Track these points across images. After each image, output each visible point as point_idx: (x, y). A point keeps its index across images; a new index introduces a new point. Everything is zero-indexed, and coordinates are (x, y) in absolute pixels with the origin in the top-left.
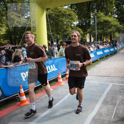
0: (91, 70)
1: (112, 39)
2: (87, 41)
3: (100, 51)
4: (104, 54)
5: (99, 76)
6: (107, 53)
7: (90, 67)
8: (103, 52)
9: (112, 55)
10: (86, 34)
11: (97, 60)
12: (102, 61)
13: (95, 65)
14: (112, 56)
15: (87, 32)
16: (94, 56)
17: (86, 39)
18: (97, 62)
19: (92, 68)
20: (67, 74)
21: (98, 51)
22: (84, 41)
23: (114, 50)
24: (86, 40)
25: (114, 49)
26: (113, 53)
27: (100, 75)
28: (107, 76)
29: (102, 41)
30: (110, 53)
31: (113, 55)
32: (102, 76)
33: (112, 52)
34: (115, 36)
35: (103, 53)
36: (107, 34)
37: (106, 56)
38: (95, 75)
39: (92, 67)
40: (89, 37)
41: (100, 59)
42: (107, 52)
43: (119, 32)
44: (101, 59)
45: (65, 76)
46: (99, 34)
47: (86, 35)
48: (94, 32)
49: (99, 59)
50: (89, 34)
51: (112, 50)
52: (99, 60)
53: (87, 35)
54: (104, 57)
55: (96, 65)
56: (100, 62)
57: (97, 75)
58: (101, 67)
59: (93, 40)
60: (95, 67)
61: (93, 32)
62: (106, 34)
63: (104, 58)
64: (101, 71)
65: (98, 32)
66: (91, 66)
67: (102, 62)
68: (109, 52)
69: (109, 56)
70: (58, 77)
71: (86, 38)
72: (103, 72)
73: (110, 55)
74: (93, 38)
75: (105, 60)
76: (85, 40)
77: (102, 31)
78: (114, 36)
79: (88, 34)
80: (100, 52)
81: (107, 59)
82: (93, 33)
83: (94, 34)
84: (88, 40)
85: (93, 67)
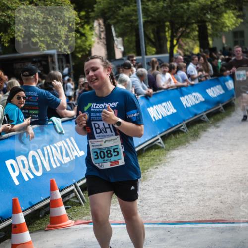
1: (211, 42)
3: (160, 102)
4: (183, 116)
5: (173, 220)
6: (196, 111)
8: (177, 104)
9: (219, 116)
10: (88, 23)
12: (174, 147)
13: (143, 169)
14: (218, 120)
15: (92, 14)
17: (90, 45)
20: (15, 226)
21: (152, 99)
22: (80, 56)
23: (222, 92)
24: (90, 52)
25: (225, 88)
26: (221, 106)
27: (178, 218)
28: (208, 218)
29: (167, 55)
30: (206, 106)
31: (223, 118)
32: (187, 220)
33: (218, 103)
34: (223, 25)
35: (175, 111)
36: (189, 18)
37: (190, 125)
38: (154, 220)
40: (103, 35)
41: (164, 138)
42: (196, 106)
43: (241, 9)
44: (172, 141)
46: (150, 18)
47: (87, 27)
48: (126, 9)
49: (159, 137)
50: (101, 21)
51: (215, 92)
52: (162, 145)
53: (92, 29)
54: (183, 127)
55: (151, 170)
56: (165, 155)
57: (161, 220)
58: (175, 179)
59: (122, 48)
61: (121, 12)
62: (181, 17)
63: (182, 132)
65: (146, 11)
67: (175, 153)
68: (202, 102)
69: (202, 125)
71: (87, 40)
72: (188, 200)
73: (210, 115)
74: (120, 39)
75: (188, 142)
76: (84, 50)
77: (163, 7)
78: (219, 28)
79: (96, 24)
80: (164, 104)
81: (196, 136)
82: (122, 17)
83: (127, 21)
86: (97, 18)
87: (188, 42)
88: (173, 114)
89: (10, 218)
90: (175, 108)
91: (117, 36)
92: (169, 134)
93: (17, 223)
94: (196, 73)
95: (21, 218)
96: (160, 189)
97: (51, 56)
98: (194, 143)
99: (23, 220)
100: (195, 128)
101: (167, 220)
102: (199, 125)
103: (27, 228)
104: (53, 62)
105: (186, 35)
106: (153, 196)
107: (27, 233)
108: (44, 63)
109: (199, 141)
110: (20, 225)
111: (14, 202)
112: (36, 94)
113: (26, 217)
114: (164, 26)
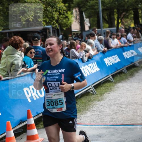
0: (94, 109)
1: (141, 21)
2: (73, 30)
4: (124, 64)
5: (118, 123)
6: (132, 61)
7: (89, 101)
8: (121, 56)
10: (69, 10)
11: (107, 81)
12: (119, 81)
13: (101, 94)
15: (72, 5)
16: (99, 69)
17: (71, 23)
18: (107, 84)
19: (97, 103)
20: (29, 126)
21: (106, 54)
22: (65, 29)
24: (71, 27)
27: (122, 122)
29: (115, 28)
35: (120, 60)
36: (128, 7)
37: (128, 69)
38: (108, 123)
39: (95, 100)
40: (78, 17)
41: (113, 76)
42: (132, 58)
44: (118, 78)
45: (25, 131)
46: (105, 7)
47: (69, 13)
48: (92, 2)
49: (110, 76)
50: (77, 9)
52: (112, 80)
53: (72, 13)
54: (124, 69)
55: (106, 94)
56: (114, 86)
57: (111, 123)
58: (120, 100)
59: (89, 25)
60: (102, 99)
61: (88, 4)
62: (124, 6)
63: (124, 73)
64: (122, 109)
66: (92, 97)
67: (120, 85)
69: (136, 69)
70: (5, 137)
71: (69, 20)
72: (127, 112)
74: (88, 19)
75: (127, 78)
76: (67, 26)
79: (74, 11)
80: (113, 56)
81: (132, 75)
82: (89, 6)
83: (92, 9)
84: (75, 27)
85: (99, 100)
86: (75, 7)
87: (127, 21)
88: (119, 62)
89: (26, 121)
90: (120, 59)
91: (86, 18)
92: (116, 74)
93: (29, 123)
94: (132, 39)
95: (32, 121)
96: (111, 105)
97: (49, 29)
98: (131, 79)
99: (33, 122)
100: (132, 70)
101: (115, 123)
102: (133, 69)
103: (35, 127)
104: (50, 33)
105: (126, 17)
106: (107, 110)
107: (36, 129)
108: (44, 33)
109: (134, 78)
110: (31, 125)
111: (28, 112)
112: (41, 51)
113: (35, 120)
114: (113, 12)
